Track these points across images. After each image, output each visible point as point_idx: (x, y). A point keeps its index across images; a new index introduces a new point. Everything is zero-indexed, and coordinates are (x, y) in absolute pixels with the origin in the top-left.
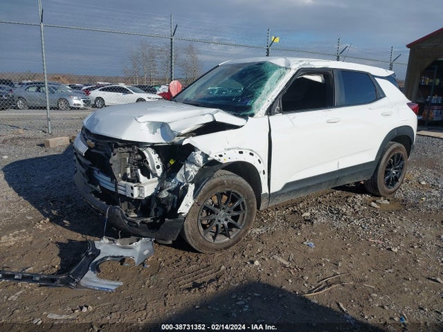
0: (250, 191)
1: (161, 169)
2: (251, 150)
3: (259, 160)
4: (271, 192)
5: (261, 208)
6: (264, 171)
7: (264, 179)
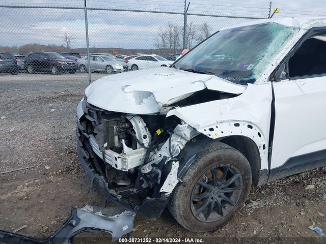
0: (246, 166)
1: (148, 139)
2: (250, 122)
3: (259, 134)
4: (271, 168)
5: (259, 185)
6: (264, 145)
7: (263, 154)
